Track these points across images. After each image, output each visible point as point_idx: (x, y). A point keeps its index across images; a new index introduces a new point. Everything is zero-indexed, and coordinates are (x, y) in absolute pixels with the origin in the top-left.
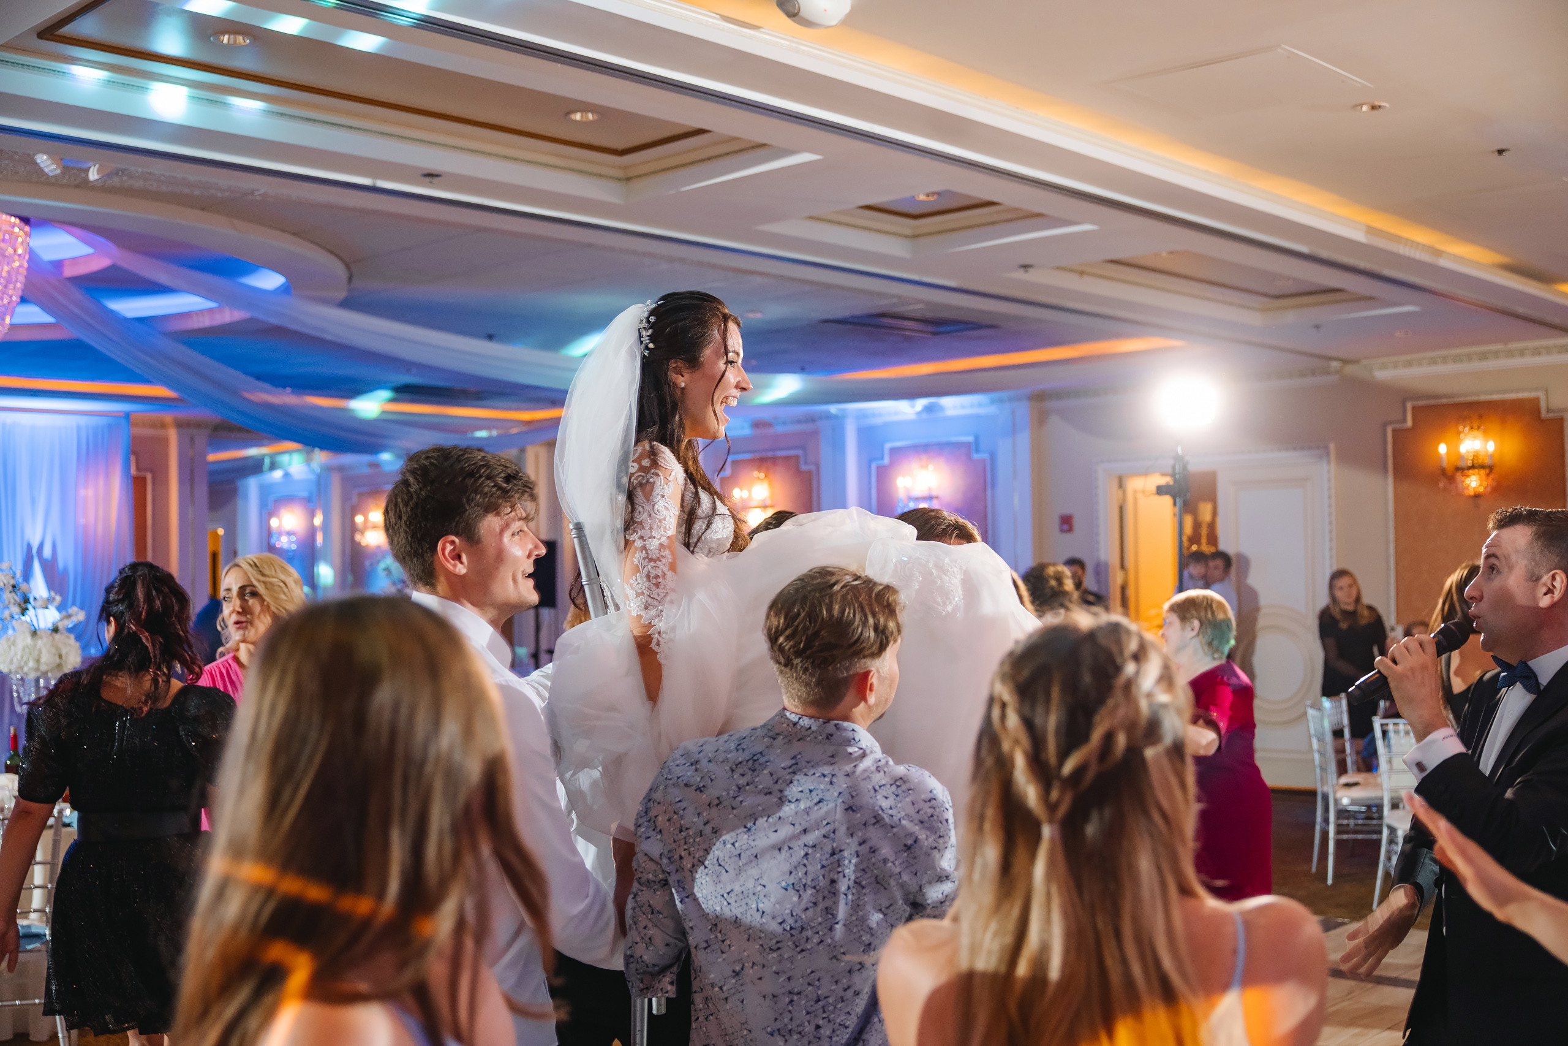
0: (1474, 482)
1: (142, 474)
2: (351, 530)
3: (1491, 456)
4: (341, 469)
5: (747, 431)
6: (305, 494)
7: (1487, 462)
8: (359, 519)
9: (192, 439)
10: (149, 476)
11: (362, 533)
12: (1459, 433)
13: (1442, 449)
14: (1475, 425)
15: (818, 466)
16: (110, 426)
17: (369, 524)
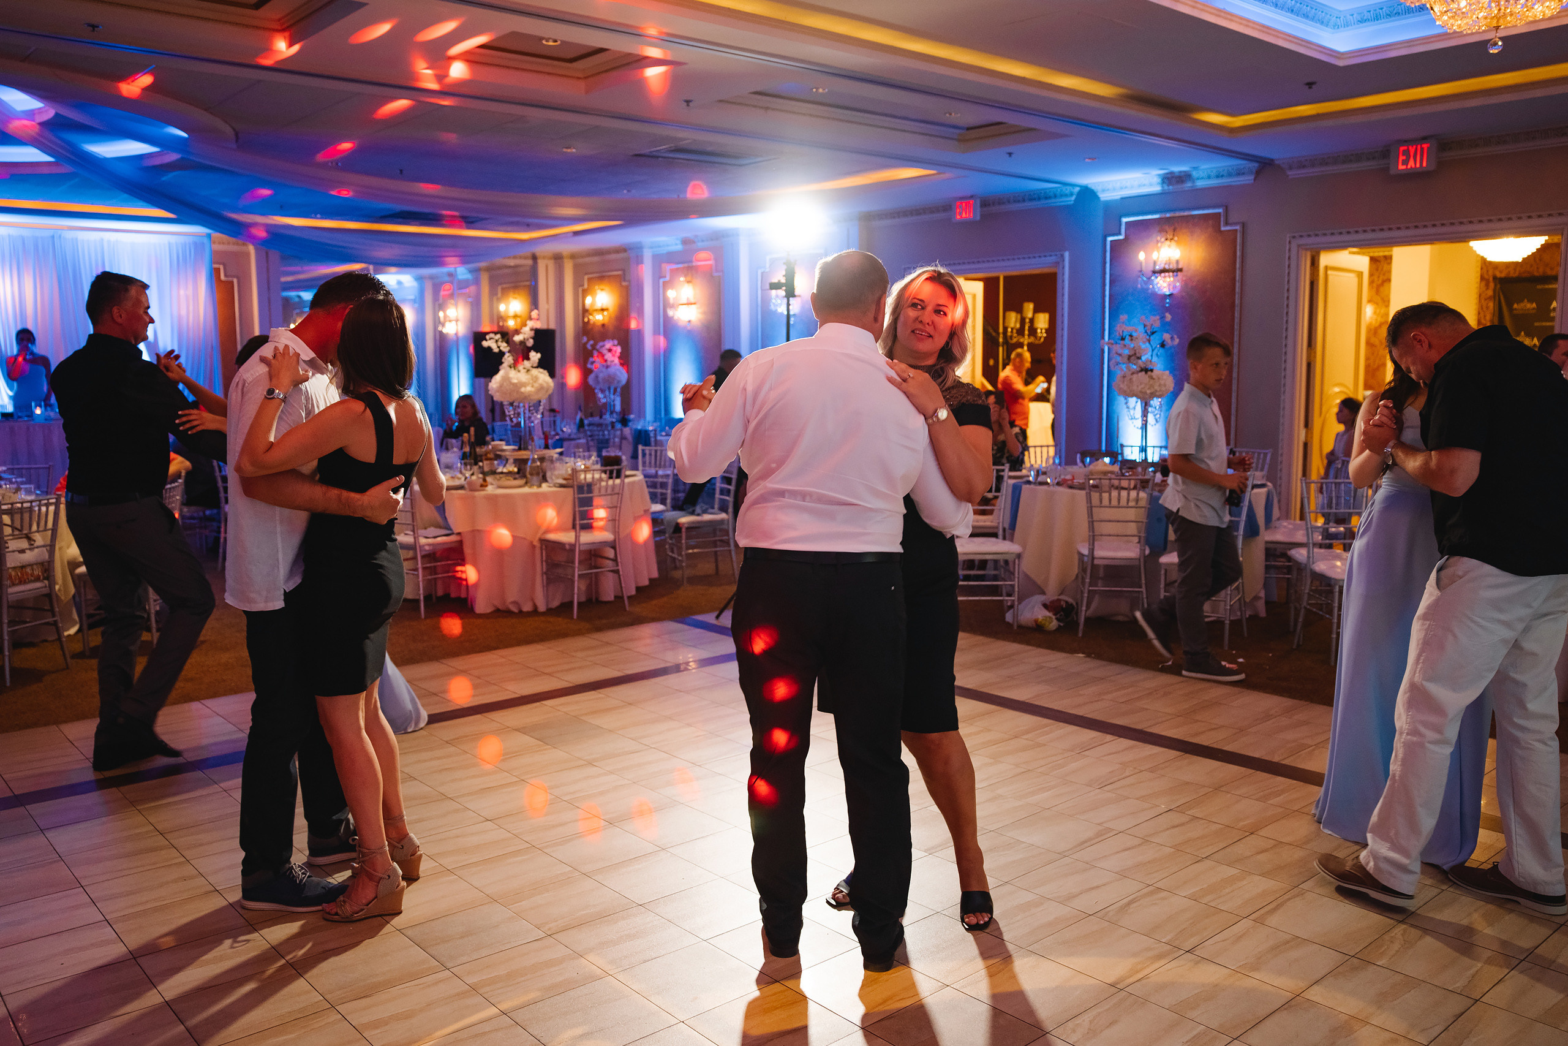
0: (1164, 285)
1: (230, 279)
2: (437, 322)
3: (1177, 262)
4: (432, 277)
5: (679, 247)
6: (412, 297)
7: (1173, 266)
8: (441, 314)
9: (267, 254)
10: (235, 281)
11: (443, 325)
12: (1158, 242)
13: (1142, 256)
14: (1169, 237)
15: (722, 271)
16: (195, 244)
17: (447, 319)
